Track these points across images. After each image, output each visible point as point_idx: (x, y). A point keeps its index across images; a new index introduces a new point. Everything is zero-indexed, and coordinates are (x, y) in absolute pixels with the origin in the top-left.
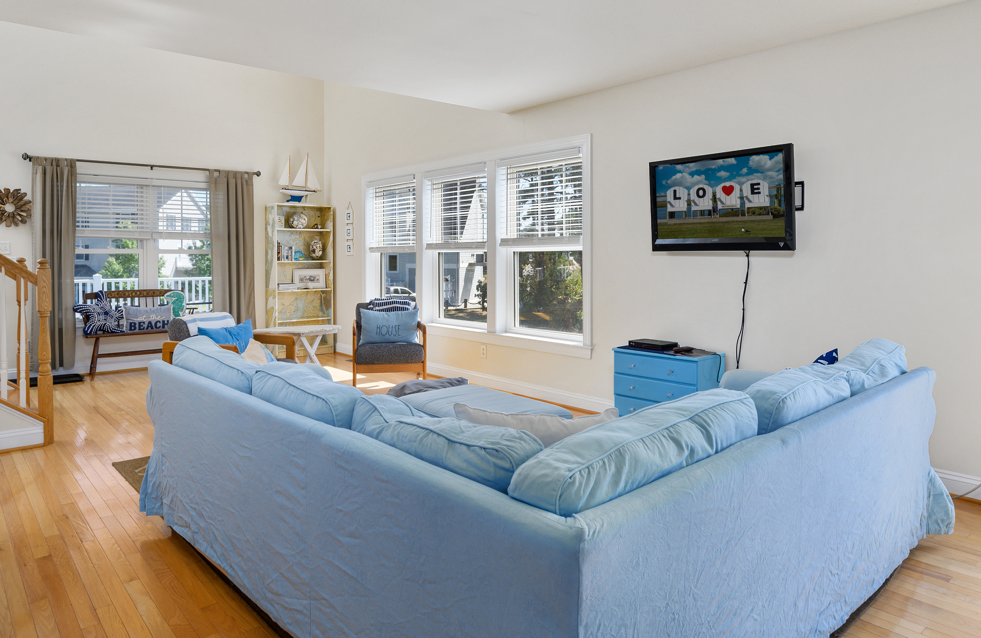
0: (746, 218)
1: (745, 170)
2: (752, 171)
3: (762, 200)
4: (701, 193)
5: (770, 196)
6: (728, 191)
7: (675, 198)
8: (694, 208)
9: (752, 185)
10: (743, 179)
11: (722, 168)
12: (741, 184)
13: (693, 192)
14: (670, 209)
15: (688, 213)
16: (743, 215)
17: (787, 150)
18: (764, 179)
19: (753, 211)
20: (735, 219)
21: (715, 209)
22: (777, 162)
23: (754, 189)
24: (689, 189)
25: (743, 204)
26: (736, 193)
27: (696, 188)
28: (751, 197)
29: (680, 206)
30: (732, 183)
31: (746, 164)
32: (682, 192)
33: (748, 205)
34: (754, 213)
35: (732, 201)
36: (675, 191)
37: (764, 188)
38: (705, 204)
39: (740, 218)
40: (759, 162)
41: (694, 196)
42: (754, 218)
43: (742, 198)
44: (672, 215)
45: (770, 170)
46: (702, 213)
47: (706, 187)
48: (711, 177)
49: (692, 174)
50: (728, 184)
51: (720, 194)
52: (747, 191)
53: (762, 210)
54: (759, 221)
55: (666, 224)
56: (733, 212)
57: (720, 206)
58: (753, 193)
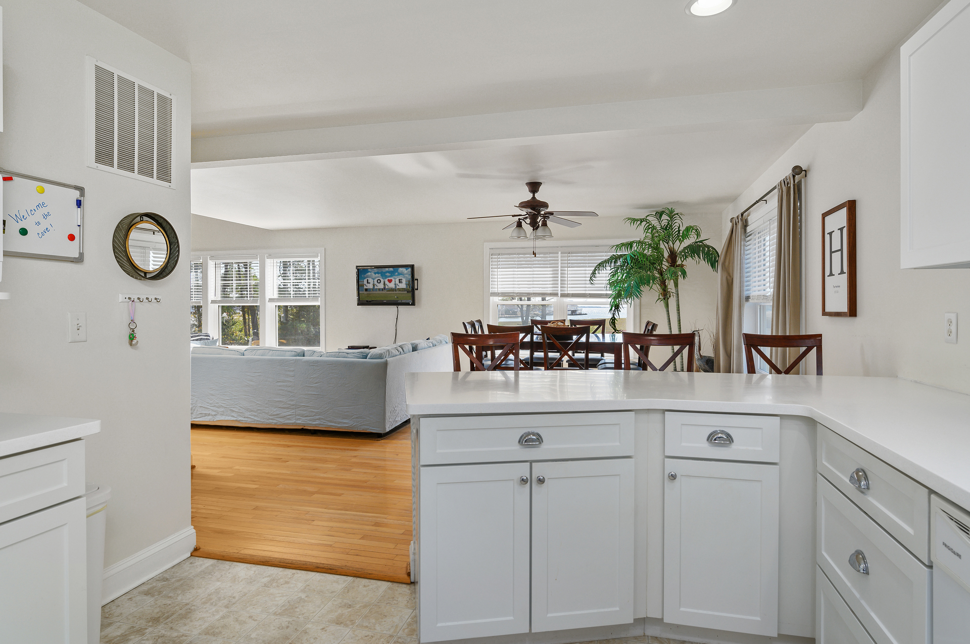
0: (397, 292)
1: (397, 274)
2: (399, 274)
3: (403, 286)
4: (379, 281)
5: (406, 284)
6: (390, 281)
7: (368, 283)
8: (376, 287)
9: (399, 280)
10: (396, 277)
11: (389, 272)
12: (395, 279)
13: (376, 281)
14: (365, 287)
15: (373, 289)
16: (396, 291)
17: (412, 267)
18: (404, 278)
19: (400, 290)
20: (393, 292)
21: (385, 288)
22: (409, 272)
23: (400, 281)
24: (374, 279)
25: (396, 287)
26: (393, 282)
27: (377, 279)
28: (399, 284)
29: (370, 286)
30: (391, 278)
31: (397, 271)
32: (371, 280)
33: (398, 287)
34: (400, 291)
35: (392, 285)
36: (368, 280)
37: (404, 281)
38: (381, 286)
39: (395, 292)
40: (402, 271)
41: (376, 283)
42: (400, 292)
43: (395, 284)
44: (366, 290)
45: (406, 274)
46: (379, 289)
47: (381, 279)
48: (383, 275)
49: (375, 273)
50: (390, 278)
51: (387, 282)
52: (397, 282)
53: (403, 290)
54: (402, 294)
55: (364, 294)
56: (392, 290)
57: (387, 287)
58: (399, 283)
